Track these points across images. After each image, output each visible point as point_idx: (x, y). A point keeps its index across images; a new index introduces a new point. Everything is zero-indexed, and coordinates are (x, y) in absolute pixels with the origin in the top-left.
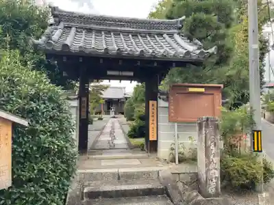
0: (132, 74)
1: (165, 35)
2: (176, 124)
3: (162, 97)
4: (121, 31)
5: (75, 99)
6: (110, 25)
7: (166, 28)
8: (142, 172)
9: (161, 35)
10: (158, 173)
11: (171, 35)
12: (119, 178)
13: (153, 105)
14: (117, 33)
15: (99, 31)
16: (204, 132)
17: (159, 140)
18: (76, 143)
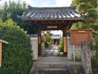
1: (68, 12)
2: (74, 45)
3: (68, 35)
4: (52, 12)
5: (36, 37)
6: (48, 10)
8: (59, 64)
10: (66, 64)
11: (71, 12)
13: (65, 39)
15: (44, 13)
16: (83, 48)
17: (68, 52)
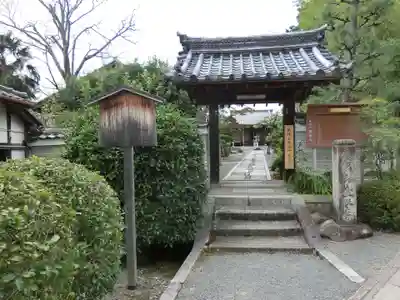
0: (263, 97)
1: (301, 50)
2: (315, 150)
3: (298, 120)
4: (250, 52)
5: (204, 127)
6: (238, 46)
7: (303, 42)
9: (296, 50)
11: (309, 50)
12: (249, 203)
13: (288, 130)
14: (246, 54)
15: (227, 54)
16: (338, 156)
18: (208, 174)
